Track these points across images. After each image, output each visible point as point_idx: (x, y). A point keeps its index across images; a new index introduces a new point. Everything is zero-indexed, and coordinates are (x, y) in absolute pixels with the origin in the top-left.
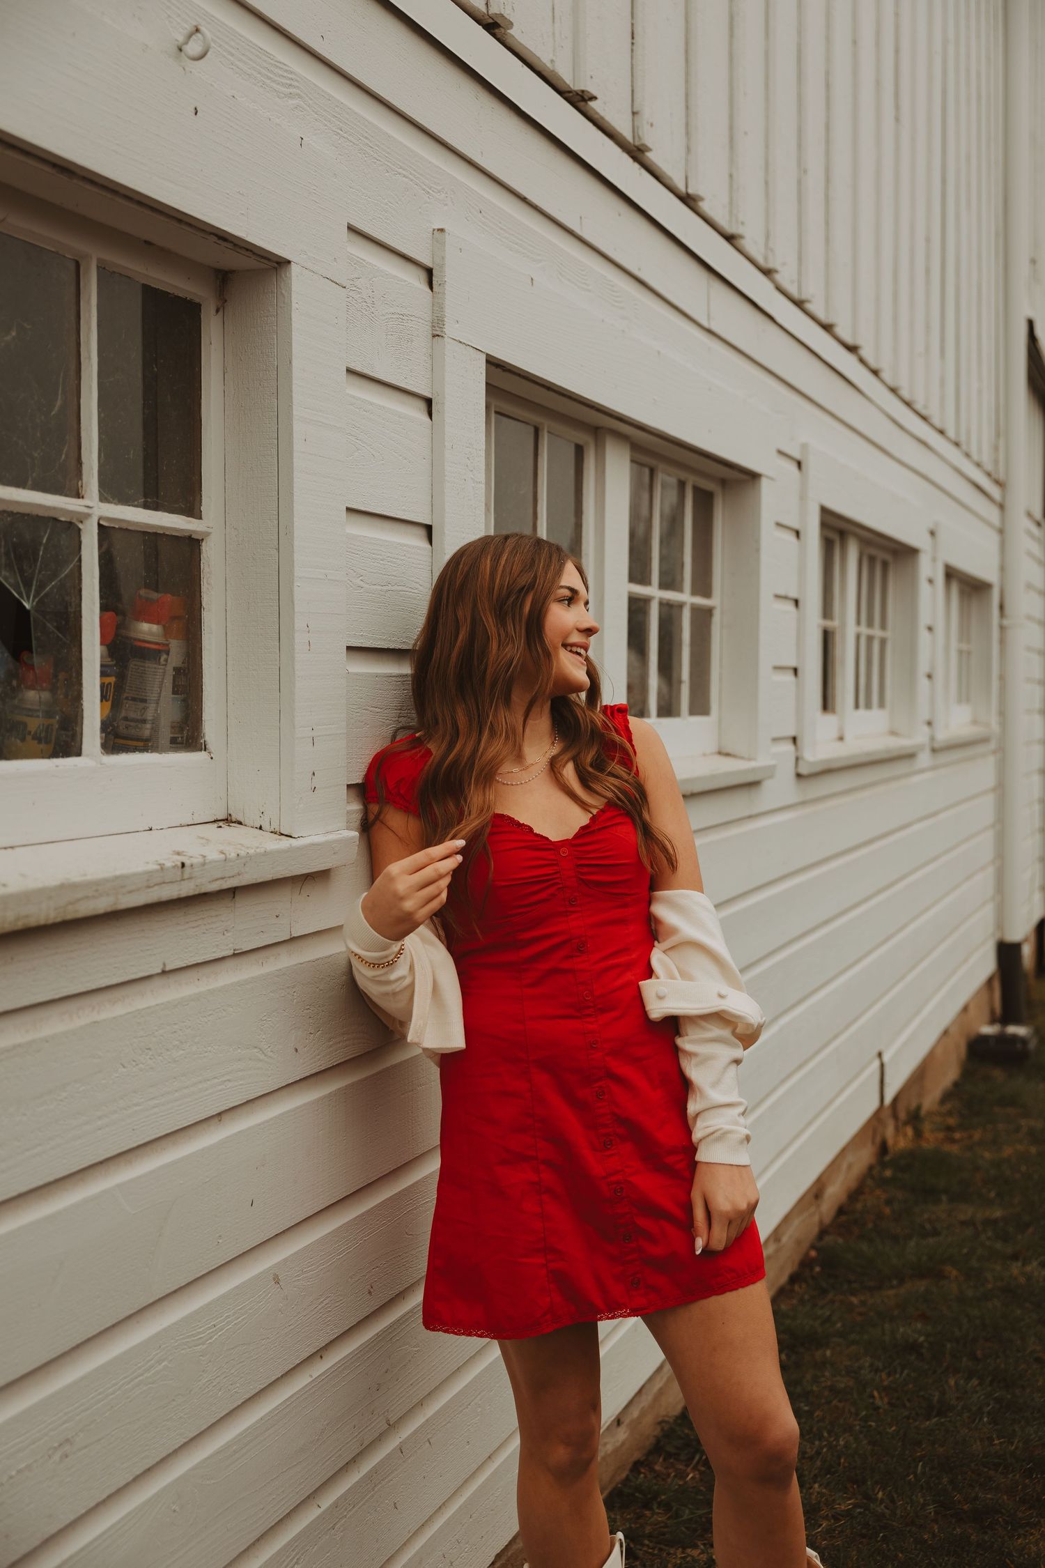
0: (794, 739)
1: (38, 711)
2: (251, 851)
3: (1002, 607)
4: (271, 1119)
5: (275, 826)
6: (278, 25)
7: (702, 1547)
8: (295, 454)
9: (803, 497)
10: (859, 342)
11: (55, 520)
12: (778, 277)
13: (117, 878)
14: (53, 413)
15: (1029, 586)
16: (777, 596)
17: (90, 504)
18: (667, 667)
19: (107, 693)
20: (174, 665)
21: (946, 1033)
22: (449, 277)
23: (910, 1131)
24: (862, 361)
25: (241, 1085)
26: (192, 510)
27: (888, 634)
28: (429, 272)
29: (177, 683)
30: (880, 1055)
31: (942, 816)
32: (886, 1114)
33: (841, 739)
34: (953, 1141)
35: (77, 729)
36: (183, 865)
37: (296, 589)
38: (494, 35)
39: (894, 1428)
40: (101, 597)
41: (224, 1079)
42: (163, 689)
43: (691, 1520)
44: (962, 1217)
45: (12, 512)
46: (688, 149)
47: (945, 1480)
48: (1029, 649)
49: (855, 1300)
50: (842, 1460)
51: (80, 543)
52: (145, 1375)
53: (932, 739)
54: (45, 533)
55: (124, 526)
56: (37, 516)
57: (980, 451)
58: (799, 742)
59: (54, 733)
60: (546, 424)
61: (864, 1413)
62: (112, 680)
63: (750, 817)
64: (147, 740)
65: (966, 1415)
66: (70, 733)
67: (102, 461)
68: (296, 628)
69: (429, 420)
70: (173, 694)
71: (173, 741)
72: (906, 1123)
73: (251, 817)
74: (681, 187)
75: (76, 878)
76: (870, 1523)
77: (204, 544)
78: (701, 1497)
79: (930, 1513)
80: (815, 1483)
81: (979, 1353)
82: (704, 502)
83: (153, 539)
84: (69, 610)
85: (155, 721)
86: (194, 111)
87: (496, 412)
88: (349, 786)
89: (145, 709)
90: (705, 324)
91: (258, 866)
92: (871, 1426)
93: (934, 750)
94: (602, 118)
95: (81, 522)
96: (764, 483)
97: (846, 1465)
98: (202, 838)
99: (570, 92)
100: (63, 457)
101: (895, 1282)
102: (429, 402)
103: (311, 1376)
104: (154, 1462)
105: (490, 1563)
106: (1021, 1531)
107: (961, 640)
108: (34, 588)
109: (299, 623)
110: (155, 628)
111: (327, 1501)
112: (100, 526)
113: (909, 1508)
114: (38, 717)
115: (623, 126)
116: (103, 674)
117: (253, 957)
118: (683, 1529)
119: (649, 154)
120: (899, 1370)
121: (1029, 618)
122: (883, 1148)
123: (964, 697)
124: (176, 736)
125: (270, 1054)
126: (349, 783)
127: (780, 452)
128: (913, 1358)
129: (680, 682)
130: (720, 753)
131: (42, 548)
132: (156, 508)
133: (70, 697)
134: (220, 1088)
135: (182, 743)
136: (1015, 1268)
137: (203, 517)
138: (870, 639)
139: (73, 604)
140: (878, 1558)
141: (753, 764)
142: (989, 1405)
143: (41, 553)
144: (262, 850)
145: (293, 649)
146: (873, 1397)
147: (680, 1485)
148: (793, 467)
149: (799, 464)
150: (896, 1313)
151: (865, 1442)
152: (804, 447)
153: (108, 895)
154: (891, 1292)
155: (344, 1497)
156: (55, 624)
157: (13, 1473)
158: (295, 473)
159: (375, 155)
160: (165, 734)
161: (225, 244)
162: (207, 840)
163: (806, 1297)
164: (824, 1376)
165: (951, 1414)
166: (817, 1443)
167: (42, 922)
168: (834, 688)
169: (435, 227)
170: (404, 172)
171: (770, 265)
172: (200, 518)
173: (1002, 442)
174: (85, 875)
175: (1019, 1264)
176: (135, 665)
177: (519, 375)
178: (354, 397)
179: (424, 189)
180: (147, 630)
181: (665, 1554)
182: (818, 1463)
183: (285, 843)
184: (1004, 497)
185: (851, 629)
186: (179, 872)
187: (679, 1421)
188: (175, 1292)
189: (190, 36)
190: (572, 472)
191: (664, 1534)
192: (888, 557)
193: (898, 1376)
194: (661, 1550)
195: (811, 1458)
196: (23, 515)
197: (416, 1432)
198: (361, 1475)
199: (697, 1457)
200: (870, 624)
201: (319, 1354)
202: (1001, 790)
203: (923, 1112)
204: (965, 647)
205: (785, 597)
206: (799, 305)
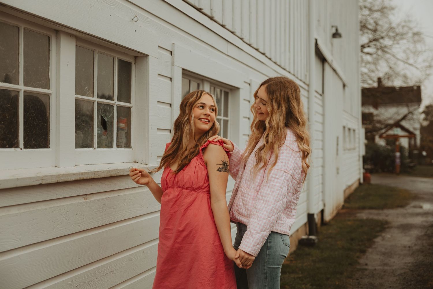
4: (143, 220)
5: (145, 163)
9: (250, 92)
10: (265, 52)
11: (110, 105)
16: (244, 117)
24: (266, 56)
26: (130, 102)
28: (171, 52)
37: (149, 117)
41: (136, 210)
45: (104, 104)
46: (223, 14)
51: (113, 109)
55: (120, 106)
57: (301, 76)
68: (149, 124)
69: (171, 82)
70: (125, 137)
73: (140, 161)
74: (221, 23)
77: (132, 109)
86: (135, 31)
88: (157, 156)
96: (241, 90)
108: (107, 117)
112: (117, 106)
115: (209, 13)
119: (214, 18)
125: (144, 207)
127: (244, 82)
131: (108, 110)
139: (112, 120)
145: (149, 129)
148: (248, 85)
149: (250, 84)
152: (251, 80)
156: (110, 124)
159: (162, 31)
169: (172, 43)
170: (167, 33)
171: (242, 37)
172: (131, 104)
173: (308, 73)
177: (187, 71)
178: (159, 79)
183: (146, 166)
184: (309, 89)
189: (135, 17)
196: (106, 104)
201: (151, 269)
205: (246, 117)
206: (250, 45)
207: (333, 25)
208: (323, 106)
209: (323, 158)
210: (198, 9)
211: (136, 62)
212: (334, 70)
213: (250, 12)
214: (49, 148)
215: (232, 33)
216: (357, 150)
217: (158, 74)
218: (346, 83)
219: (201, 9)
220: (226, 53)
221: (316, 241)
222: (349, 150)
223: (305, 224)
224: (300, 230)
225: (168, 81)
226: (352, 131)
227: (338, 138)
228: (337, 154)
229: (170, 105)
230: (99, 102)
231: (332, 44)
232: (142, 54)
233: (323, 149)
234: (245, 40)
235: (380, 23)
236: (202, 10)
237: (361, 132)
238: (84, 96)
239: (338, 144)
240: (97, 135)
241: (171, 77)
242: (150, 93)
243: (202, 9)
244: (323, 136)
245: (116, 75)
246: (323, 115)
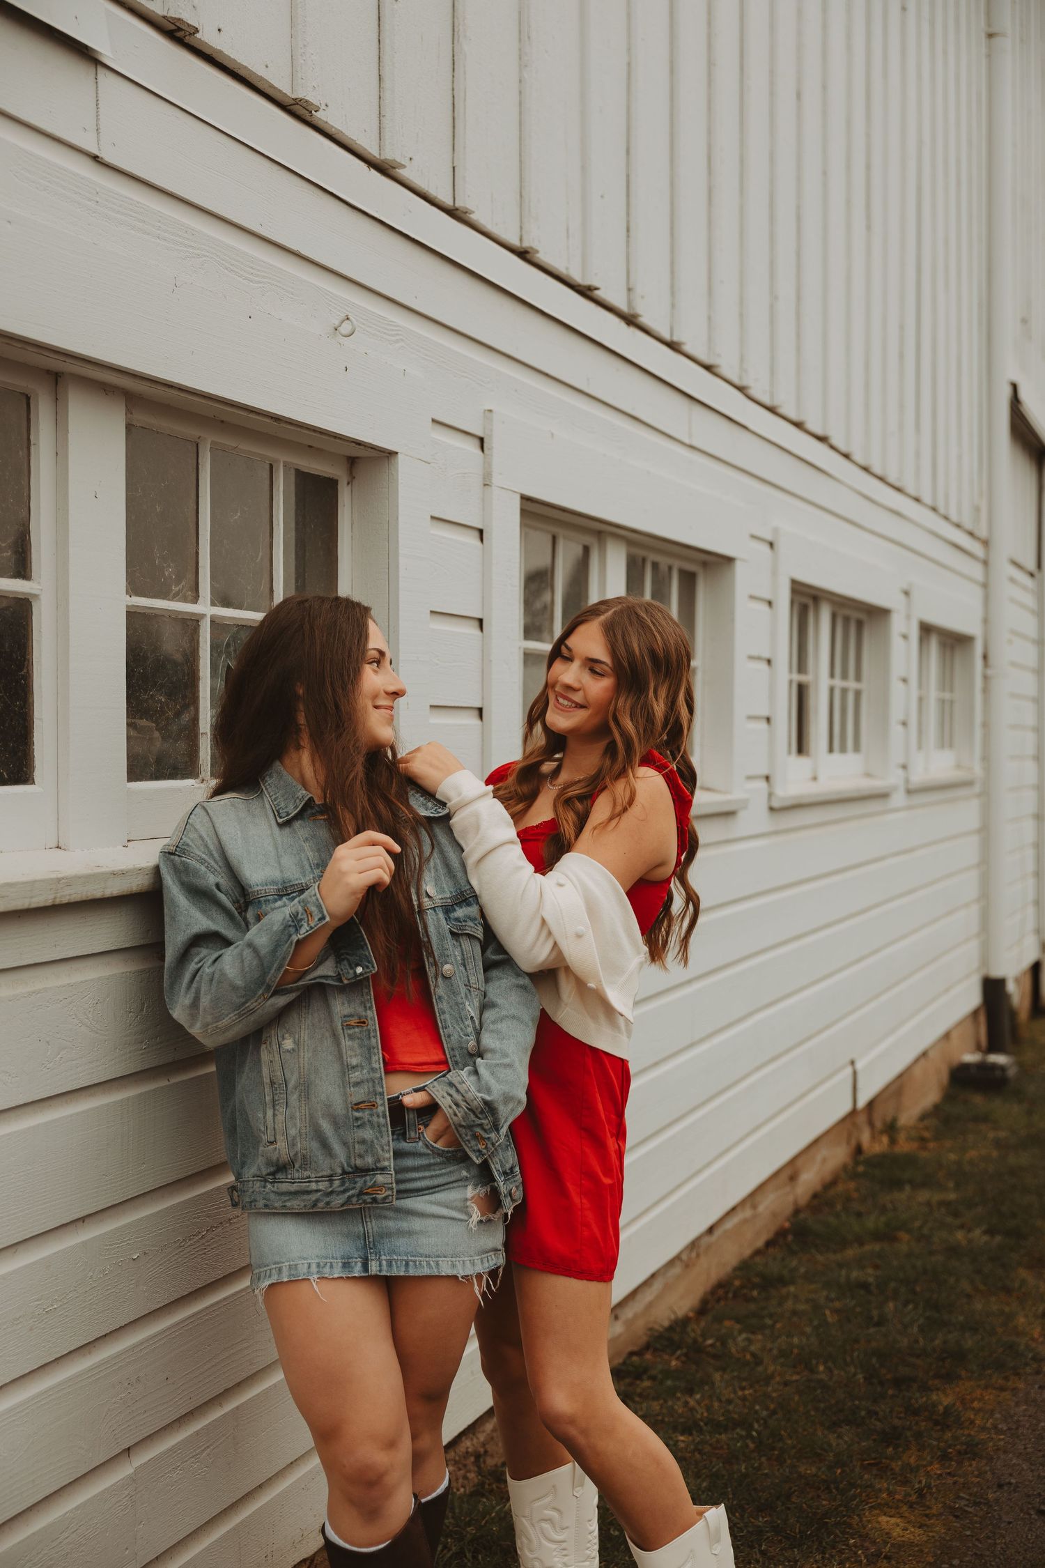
0: (767, 778)
3: (985, 658)
6: (390, 297)
9: (774, 573)
10: (829, 432)
12: (751, 390)
15: (1014, 634)
21: (924, 1055)
23: (885, 1139)
24: (833, 447)
27: (862, 686)
30: (853, 1063)
32: (862, 1121)
33: (815, 778)
38: (526, 259)
46: (673, 306)
48: (1015, 696)
53: (907, 781)
57: (959, 513)
58: (772, 780)
69: (481, 543)
74: (668, 337)
87: (524, 528)
93: (909, 792)
96: (738, 564)
102: (481, 532)
107: (940, 689)
119: (641, 316)
121: (1015, 666)
122: (858, 1149)
123: (946, 742)
127: (753, 537)
138: (844, 691)
141: (729, 797)
148: (765, 548)
149: (771, 545)
152: (776, 531)
159: (448, 368)
169: (486, 410)
170: (466, 375)
171: (744, 383)
173: (984, 503)
179: (478, 384)
184: (987, 553)
189: (343, 321)
192: (863, 617)
200: (845, 678)
202: (986, 831)
203: (899, 1124)
204: (946, 696)
205: (759, 658)
206: (772, 410)
208: (1040, 614)
209: (1039, 787)
210: (580, 288)
211: (354, 478)
213: (774, 297)
214: (33, 783)
215: (708, 368)
217: (432, 518)
219: (591, 289)
220: (687, 441)
221: (1012, 1072)
223: (975, 1013)
224: (954, 1035)
225: (473, 539)
229: (476, 624)
230: (217, 621)
232: (372, 448)
233: (1037, 758)
234: (753, 392)
236: (597, 292)
238: (163, 599)
240: (209, 734)
241: (480, 526)
242: (402, 584)
243: (597, 289)
244: (1041, 715)
245: (279, 525)
246: (1041, 643)
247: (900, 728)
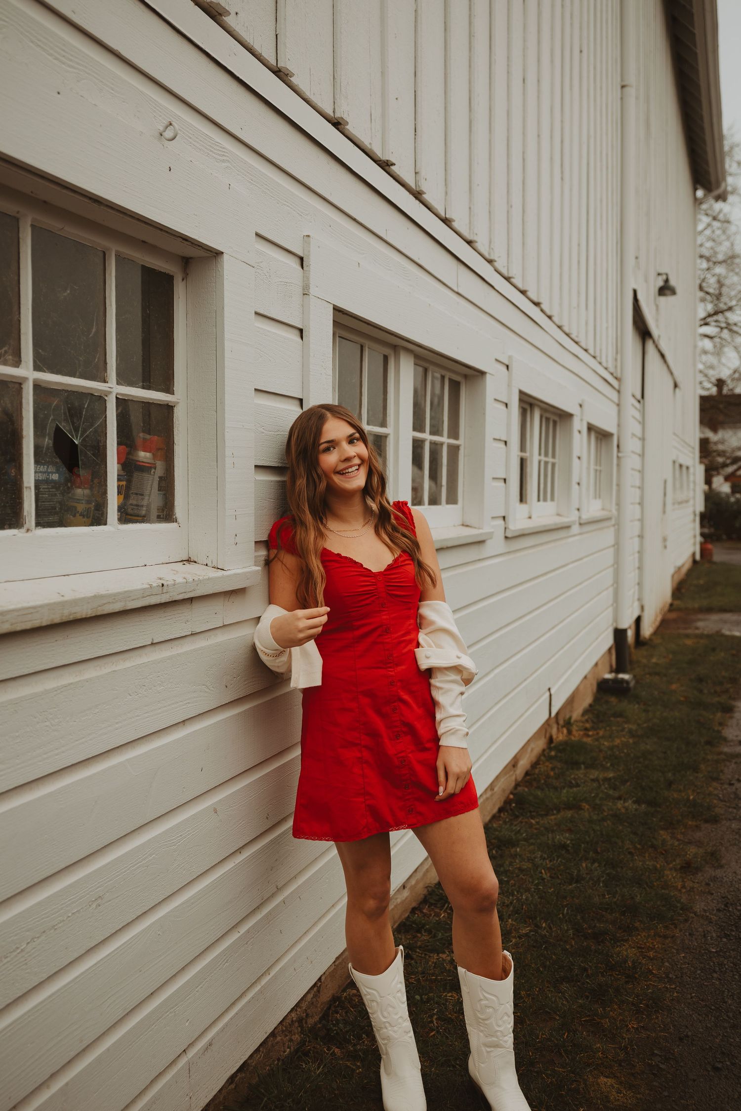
0: (504, 518)
1: (82, 500)
2: (201, 578)
3: (618, 446)
4: (212, 724)
5: (215, 564)
6: (216, 122)
7: (448, 953)
8: (226, 359)
9: (509, 385)
10: (541, 300)
11: (92, 394)
12: (496, 264)
13: (126, 592)
14: (91, 335)
15: (633, 435)
16: (495, 439)
17: (112, 386)
18: (434, 476)
19: (121, 490)
20: (159, 475)
21: (585, 677)
22: (312, 262)
23: (565, 731)
24: (542, 311)
25: (196, 705)
26: (169, 390)
27: (556, 461)
28: (302, 259)
29: (160, 485)
30: (549, 689)
31: (585, 560)
32: (553, 722)
33: (530, 518)
34: (588, 736)
35: (105, 510)
36: (163, 585)
37: (226, 433)
38: (338, 129)
39: (552, 890)
40: (118, 438)
41: (186, 702)
42: (153, 488)
43: (442, 939)
44: (592, 777)
45: (68, 390)
46: (446, 193)
47: (579, 917)
48: (633, 469)
49: (533, 821)
50: (524, 907)
51: (106, 407)
52: (143, 862)
53: (580, 518)
54: (86, 402)
55: (130, 398)
56: (82, 392)
57: (607, 361)
58: (506, 519)
59: (92, 512)
60: (367, 343)
61: (536, 882)
62: (124, 483)
63: (479, 560)
64: (144, 516)
65: (591, 882)
66: (101, 512)
67: (118, 363)
68: (226, 454)
69: (301, 340)
70: (158, 491)
71: (159, 517)
72: (563, 727)
73: (201, 559)
74: (442, 214)
75: (103, 592)
76: (538, 940)
77: (175, 408)
78: (448, 927)
79: (570, 934)
80: (509, 919)
81: (599, 850)
82: (455, 387)
83: (148, 406)
84: (100, 444)
85: (148, 506)
86: (169, 169)
87: (339, 337)
88: (256, 542)
89: (143, 499)
90: (456, 289)
91: (204, 586)
92: (540, 888)
93: (580, 524)
94: (399, 175)
95: (107, 396)
96: (488, 376)
97: (526, 909)
98: (174, 570)
99: (380, 161)
100: (96, 360)
101: (555, 812)
102: (301, 331)
103: (234, 863)
104: (148, 909)
105: (333, 961)
106: (619, 944)
107: (596, 464)
108: (80, 432)
109: (228, 453)
110: (148, 455)
111: (244, 929)
112: (117, 398)
113: (559, 932)
114: (83, 503)
115: (410, 181)
116: (119, 480)
117: (202, 636)
118: (438, 943)
119: (424, 196)
120: (556, 859)
121: (633, 452)
122: (551, 740)
123: (598, 495)
124: (160, 514)
125: (213, 689)
126: (256, 540)
127: (497, 360)
128: (563, 852)
129: (441, 486)
130: (463, 525)
131: (85, 410)
132: (149, 388)
133: (100, 493)
134: (184, 707)
135: (163, 518)
136: (620, 804)
137: (175, 393)
138: (546, 463)
139: (102, 441)
140: (542, 958)
141: (481, 531)
142: (603, 877)
143: (84, 413)
144: (207, 577)
145: (225, 467)
146: (542, 873)
147: (437, 920)
148: (504, 369)
149: (507, 367)
150: (555, 828)
151: (536, 897)
152: (511, 358)
153: (121, 601)
154: (553, 817)
155: (253, 927)
156: (92, 452)
157: (70, 915)
158: (226, 369)
159: (271, 194)
160: (154, 513)
161: (187, 243)
162: (177, 571)
163: (507, 820)
164: (516, 862)
165: (583, 882)
166: (511, 898)
167: (84, 616)
168: (526, 490)
169: (304, 234)
170: (287, 204)
171: (492, 257)
172: (173, 394)
173: (619, 356)
174: (108, 591)
175: (622, 802)
176: (137, 475)
177: (351, 316)
178: (259, 328)
179: (298, 214)
180: (143, 456)
181: (427, 957)
182: (511, 908)
183: (220, 573)
184: (620, 385)
185: (536, 458)
186: (161, 589)
187: (437, 886)
188: (159, 817)
189: (167, 127)
190: (382, 370)
191: (427, 946)
192: (556, 418)
193: (555, 862)
194: (426, 954)
195: (507, 906)
196: (74, 392)
197: (292, 893)
198: (262, 915)
199: (446, 905)
200: (546, 455)
201: (239, 850)
202: (617, 546)
203: (572, 721)
204: (598, 468)
205: (499, 440)
206: (508, 279)
207: (661, 271)
208: (643, 423)
209: (641, 520)
212: (663, 356)
215: (469, 243)
216: (691, 502)
217: (257, 313)
218: (679, 380)
219: (388, 164)
221: (633, 684)
222: (680, 503)
226: (684, 469)
227: (665, 482)
228: (664, 512)
231: (657, 306)
233: (641, 504)
235: (727, 282)
237: (699, 471)
239: (665, 494)
241: (301, 327)
242: (227, 363)
244: (642, 479)
246: (643, 439)
247: (577, 486)
